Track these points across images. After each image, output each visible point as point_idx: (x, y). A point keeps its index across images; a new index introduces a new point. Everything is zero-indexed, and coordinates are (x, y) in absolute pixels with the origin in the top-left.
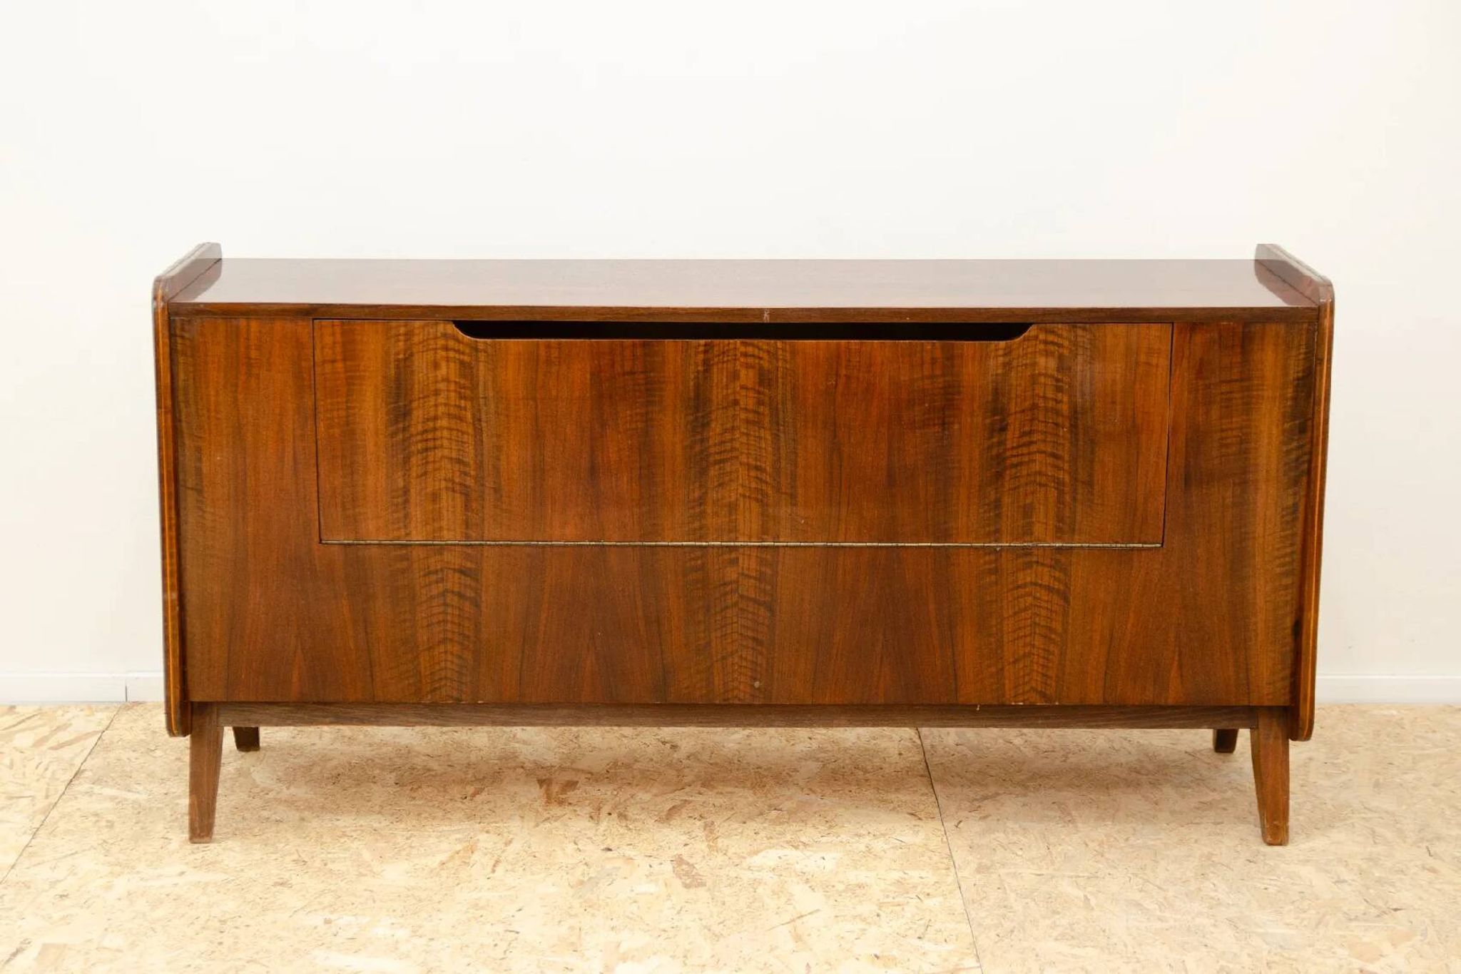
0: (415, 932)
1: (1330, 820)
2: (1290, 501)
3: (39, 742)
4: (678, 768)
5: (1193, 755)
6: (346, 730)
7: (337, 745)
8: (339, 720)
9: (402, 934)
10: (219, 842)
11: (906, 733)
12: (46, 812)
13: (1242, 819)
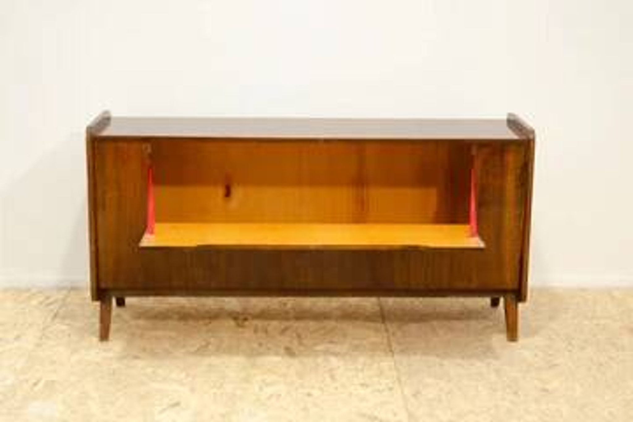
0: (188, 375)
1: (534, 332)
2: (518, 212)
3: (41, 303)
4: (287, 313)
5: (483, 308)
6: (159, 298)
7: (156, 305)
8: (156, 294)
9: (183, 375)
10: (112, 341)
11: (373, 300)
12: (44, 329)
13: (500, 332)
